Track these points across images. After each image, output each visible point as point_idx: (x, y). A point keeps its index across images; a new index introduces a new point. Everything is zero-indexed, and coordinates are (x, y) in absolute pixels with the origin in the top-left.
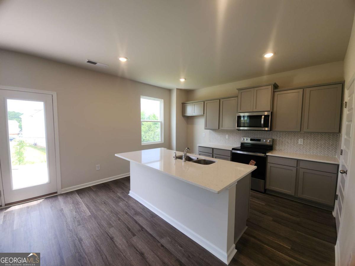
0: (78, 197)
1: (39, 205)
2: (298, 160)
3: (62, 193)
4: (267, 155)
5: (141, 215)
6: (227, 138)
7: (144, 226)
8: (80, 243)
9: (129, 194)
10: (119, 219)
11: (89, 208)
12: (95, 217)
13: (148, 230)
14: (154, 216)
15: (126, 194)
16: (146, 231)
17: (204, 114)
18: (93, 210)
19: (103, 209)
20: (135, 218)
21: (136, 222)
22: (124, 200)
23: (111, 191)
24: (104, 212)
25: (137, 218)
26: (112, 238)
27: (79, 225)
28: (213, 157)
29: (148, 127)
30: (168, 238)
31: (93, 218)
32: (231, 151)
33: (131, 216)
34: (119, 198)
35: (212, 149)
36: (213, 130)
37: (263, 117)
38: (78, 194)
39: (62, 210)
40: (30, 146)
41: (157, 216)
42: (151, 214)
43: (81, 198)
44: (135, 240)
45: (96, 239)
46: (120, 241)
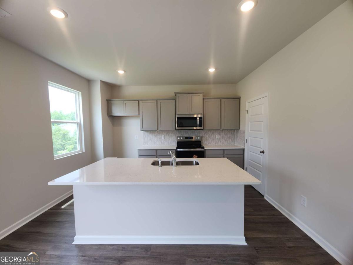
2: (224, 150)
4: (205, 149)
6: (162, 138)
17: (139, 114)
28: (156, 157)
32: (175, 150)
35: (155, 151)
36: (147, 132)
37: (198, 118)
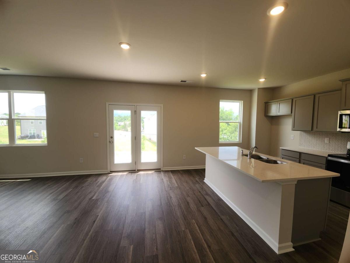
0: (171, 175)
1: (152, 174)
3: (163, 170)
5: (210, 196)
7: (210, 204)
8: (171, 199)
9: (204, 181)
10: (194, 194)
11: (177, 182)
12: (180, 188)
13: (214, 207)
14: (220, 200)
15: (202, 180)
16: (212, 207)
17: (291, 113)
18: (179, 184)
19: (185, 185)
20: (205, 197)
21: (206, 200)
22: (200, 184)
23: (192, 176)
24: (185, 187)
25: (207, 197)
26: (188, 203)
27: (171, 190)
29: (235, 127)
30: (228, 217)
31: (178, 189)
32: (326, 158)
33: (202, 195)
34: (197, 181)
35: (299, 153)
36: (305, 132)
38: (171, 173)
39: (162, 179)
40: (147, 140)
41: (222, 200)
42: (218, 198)
43: (173, 176)
44: (202, 209)
45: (179, 200)
46: (193, 206)
